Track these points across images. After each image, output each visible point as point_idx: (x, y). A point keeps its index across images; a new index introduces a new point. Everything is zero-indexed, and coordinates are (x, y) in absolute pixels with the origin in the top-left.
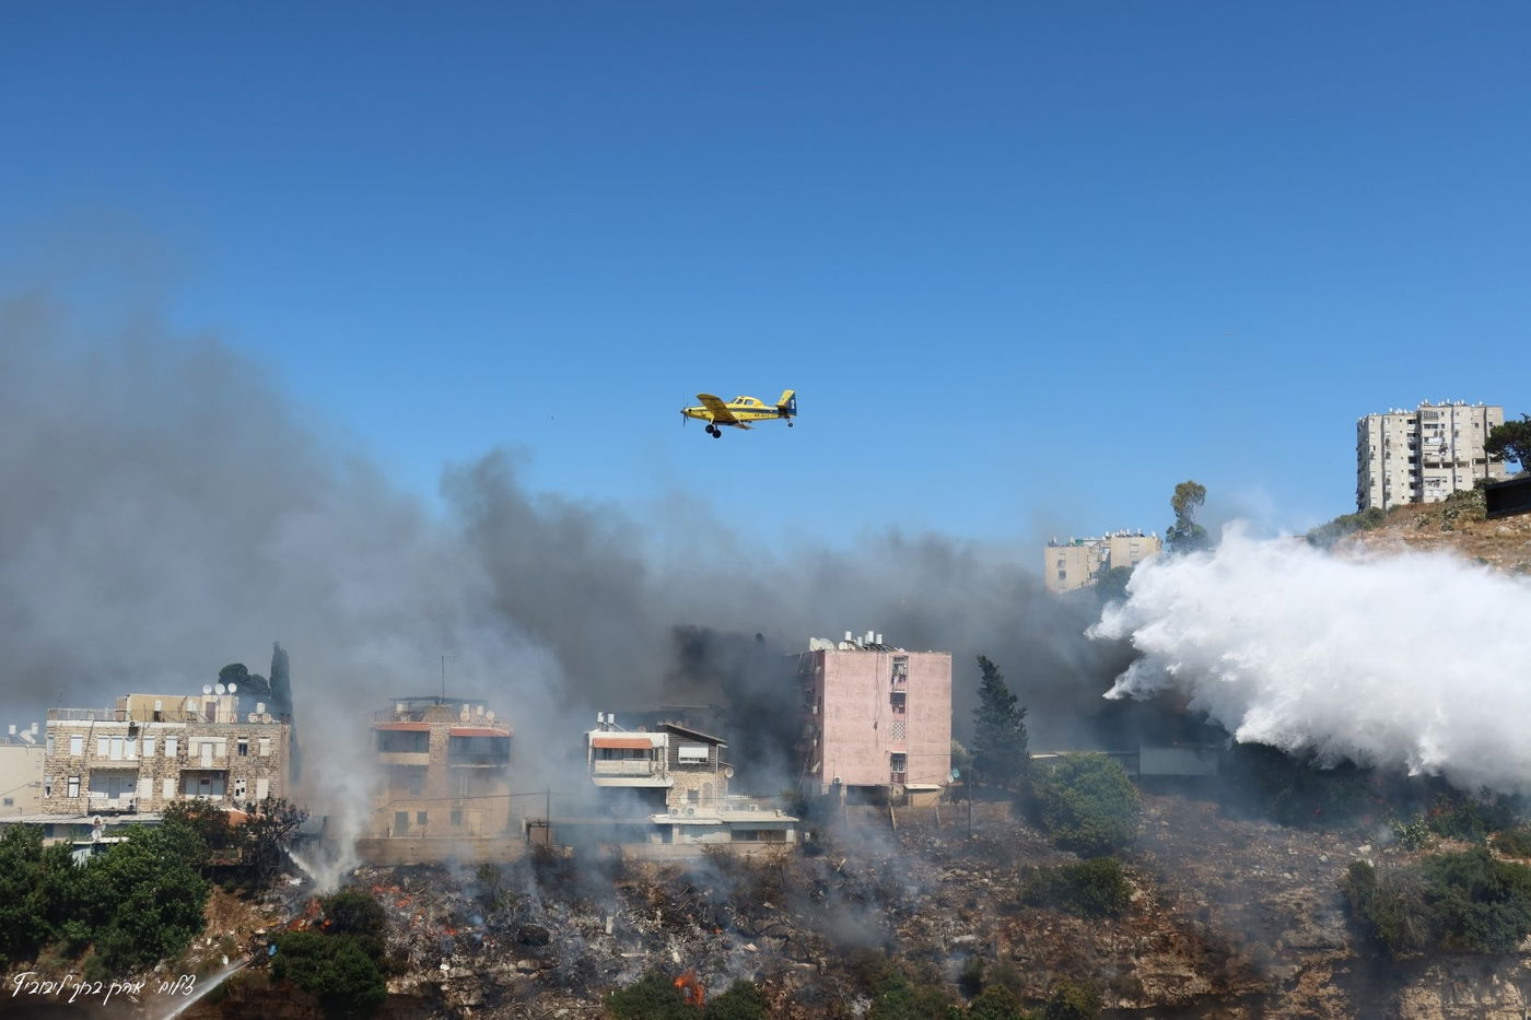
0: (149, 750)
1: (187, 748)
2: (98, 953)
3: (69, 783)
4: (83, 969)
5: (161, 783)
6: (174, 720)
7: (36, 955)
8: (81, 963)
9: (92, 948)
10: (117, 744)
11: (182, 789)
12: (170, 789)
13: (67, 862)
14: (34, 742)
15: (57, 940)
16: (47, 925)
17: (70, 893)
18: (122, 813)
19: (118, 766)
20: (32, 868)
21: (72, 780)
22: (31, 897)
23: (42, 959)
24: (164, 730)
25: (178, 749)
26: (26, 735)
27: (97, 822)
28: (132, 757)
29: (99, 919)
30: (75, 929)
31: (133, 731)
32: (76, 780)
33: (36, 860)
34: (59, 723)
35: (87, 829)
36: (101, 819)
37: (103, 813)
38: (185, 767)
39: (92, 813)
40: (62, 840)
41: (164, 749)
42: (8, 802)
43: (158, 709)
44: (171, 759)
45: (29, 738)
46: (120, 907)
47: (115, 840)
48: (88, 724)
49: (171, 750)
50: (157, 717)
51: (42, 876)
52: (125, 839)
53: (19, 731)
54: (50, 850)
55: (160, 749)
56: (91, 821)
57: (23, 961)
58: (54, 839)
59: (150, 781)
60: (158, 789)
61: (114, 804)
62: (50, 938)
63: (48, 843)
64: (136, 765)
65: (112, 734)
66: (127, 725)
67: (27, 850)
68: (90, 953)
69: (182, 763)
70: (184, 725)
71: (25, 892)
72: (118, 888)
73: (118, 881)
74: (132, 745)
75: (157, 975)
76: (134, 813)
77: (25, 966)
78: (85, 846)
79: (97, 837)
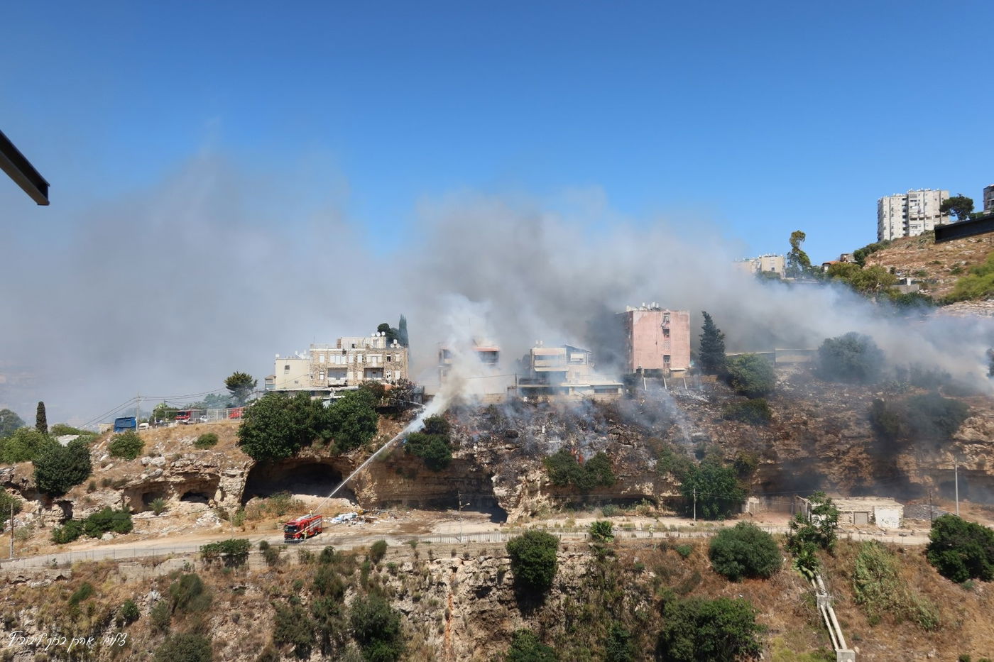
0: (351, 360)
1: (366, 359)
2: (336, 443)
4: (330, 449)
5: (357, 374)
6: (360, 348)
7: (311, 443)
8: (329, 446)
9: (333, 441)
10: (338, 358)
11: (365, 376)
12: (360, 376)
13: (321, 406)
14: (305, 358)
15: (319, 438)
16: (314, 432)
17: (323, 419)
18: (342, 386)
19: (339, 367)
20: (307, 409)
21: (321, 373)
22: (308, 421)
23: (313, 445)
24: (357, 352)
25: (363, 359)
26: (301, 355)
27: (332, 390)
28: (344, 363)
29: (335, 429)
30: (326, 433)
31: (344, 352)
32: (323, 373)
33: (309, 406)
34: (314, 350)
35: (328, 393)
36: (333, 388)
37: (334, 386)
38: (366, 367)
39: (330, 386)
40: (319, 397)
42: (296, 382)
43: (354, 343)
44: (360, 363)
45: (303, 356)
46: (343, 424)
47: (340, 397)
48: (326, 350)
49: (360, 360)
50: (353, 346)
51: (311, 412)
52: (344, 397)
53: (299, 353)
54: (314, 402)
55: (356, 360)
56: (329, 389)
57: (306, 445)
58: (315, 397)
59: (352, 372)
60: (356, 376)
61: (338, 382)
62: (316, 437)
63: (313, 398)
64: (346, 366)
65: (335, 353)
66: (342, 350)
67: (305, 402)
68: (332, 443)
69: (365, 365)
70: (364, 350)
71: (305, 419)
72: (342, 417)
73: (342, 414)
74: (344, 358)
75: (359, 451)
76: (347, 386)
77: (306, 448)
78: (328, 400)
79: (332, 396)
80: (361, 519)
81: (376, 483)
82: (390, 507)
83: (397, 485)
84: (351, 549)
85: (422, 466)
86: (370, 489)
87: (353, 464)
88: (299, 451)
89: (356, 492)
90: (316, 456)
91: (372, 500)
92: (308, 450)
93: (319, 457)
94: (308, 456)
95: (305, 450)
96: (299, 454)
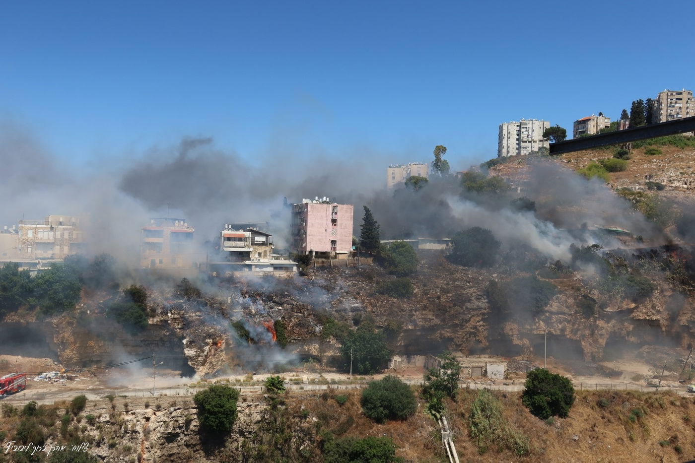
0: (58, 236)
1: (72, 236)
2: (41, 309)
3: (28, 248)
4: (35, 315)
5: (63, 248)
6: (67, 225)
7: (18, 310)
8: (35, 313)
9: (38, 307)
10: (46, 233)
11: (70, 250)
12: (66, 250)
13: (28, 277)
14: (14, 232)
15: (25, 305)
16: (21, 299)
17: (30, 288)
18: (49, 259)
19: (46, 241)
20: (15, 278)
21: (29, 246)
22: (15, 289)
23: (19, 311)
24: (64, 228)
25: (69, 235)
26: (11, 230)
27: (39, 262)
28: (51, 238)
29: (41, 297)
30: (31, 300)
31: (52, 228)
32: (31, 246)
33: (16, 275)
34: (23, 225)
35: (35, 265)
36: (40, 261)
37: (41, 259)
38: (72, 242)
39: (37, 259)
40: (26, 268)
41: (64, 235)
42: (5, 254)
43: (61, 221)
44: (66, 239)
45: (12, 231)
46: (49, 292)
47: (46, 268)
48: (35, 226)
49: (66, 236)
50: (61, 224)
51: (18, 281)
52: (50, 268)
53: (8, 228)
54: (21, 272)
55: (62, 235)
56: (37, 261)
57: (13, 311)
58: (23, 268)
59: (59, 247)
60: (62, 249)
61: (45, 255)
62: (22, 304)
63: (20, 269)
64: (53, 241)
65: (44, 229)
66: (50, 226)
67: (13, 272)
68: (38, 309)
69: (70, 241)
70: (71, 227)
71: (12, 287)
72: (48, 286)
73: (47, 283)
74: (51, 234)
75: (63, 317)
76: (53, 259)
77: (13, 314)
78: (35, 271)
79: (39, 267)
80: (63, 377)
81: (77, 345)
82: (90, 366)
83: (97, 347)
84: (53, 403)
85: (121, 330)
86: (73, 350)
87: (57, 328)
88: (6, 316)
89: (59, 353)
90: (22, 321)
91: (74, 360)
92: (14, 315)
93: (25, 322)
94: (14, 321)
95: (11, 316)
96: (5, 319)
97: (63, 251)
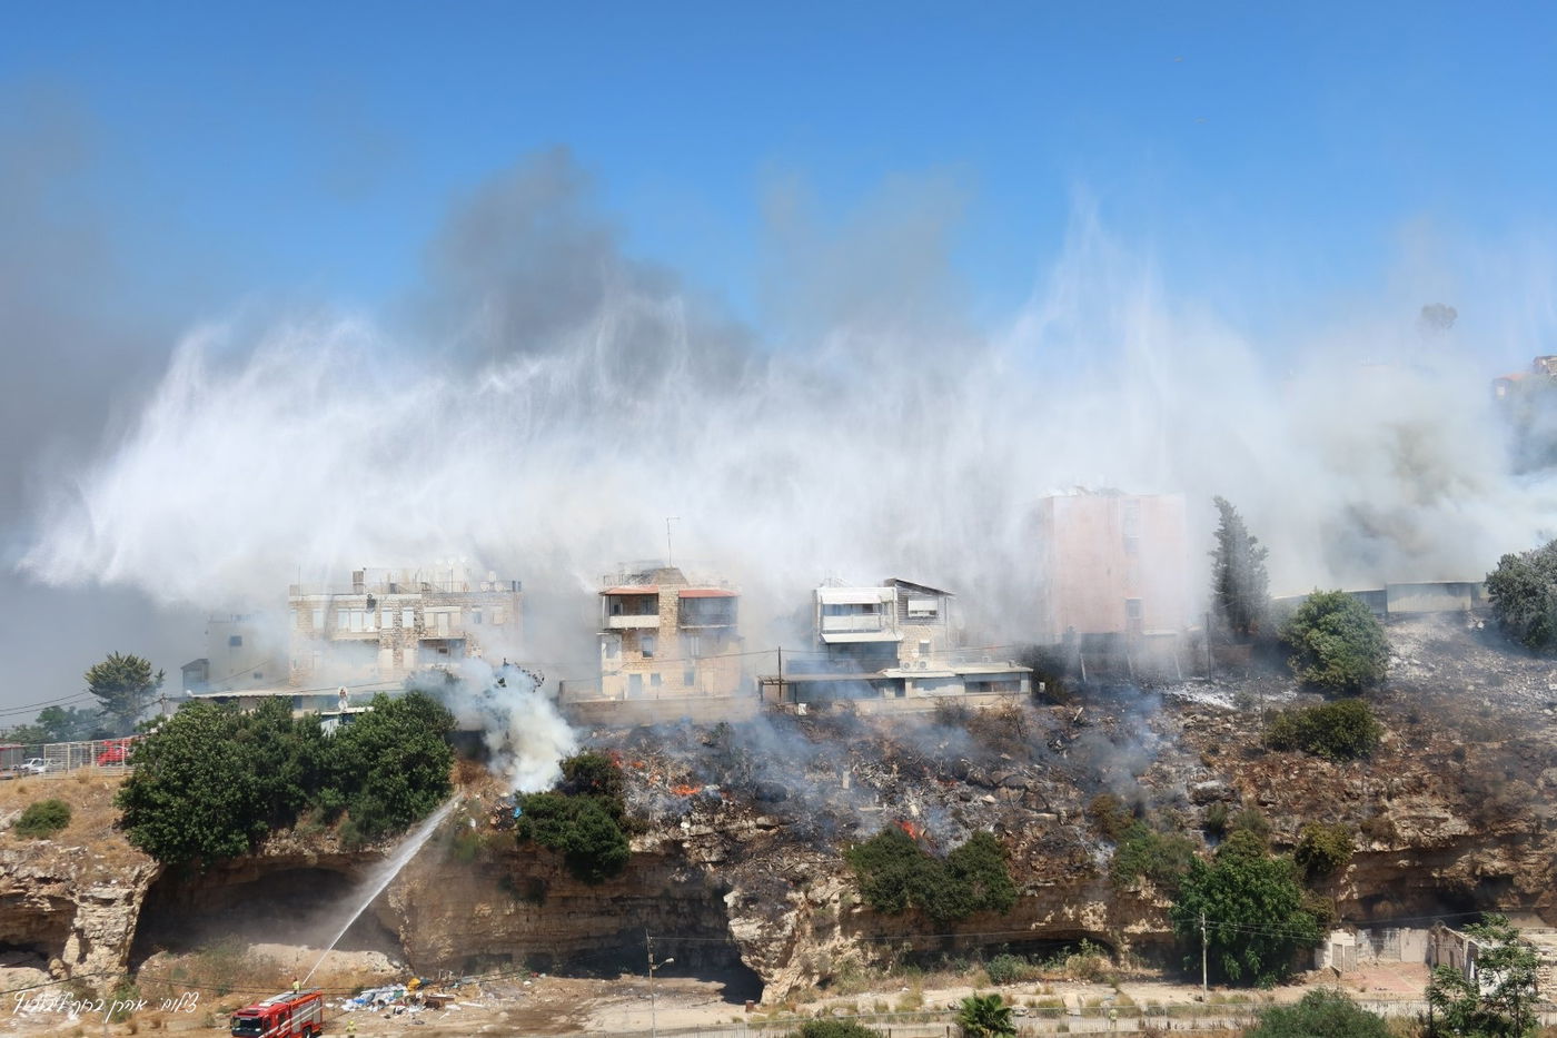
0: (388, 622)
1: (423, 619)
2: (352, 818)
4: (339, 834)
5: (401, 654)
6: (410, 592)
7: (295, 821)
8: (337, 829)
9: (346, 814)
10: (357, 617)
11: (421, 658)
12: (410, 659)
13: (317, 732)
15: (313, 807)
16: (302, 793)
17: (321, 761)
18: (367, 684)
19: (359, 638)
20: (284, 739)
22: (286, 767)
23: (300, 825)
24: (401, 601)
25: (415, 619)
27: (342, 693)
28: (372, 629)
29: (351, 786)
30: (329, 796)
31: (371, 603)
33: (288, 731)
34: (300, 598)
35: (331, 701)
36: (346, 690)
37: (348, 685)
38: (423, 637)
39: (337, 685)
40: (311, 711)
41: (401, 620)
42: (257, 676)
43: (394, 581)
44: (409, 629)
46: (369, 774)
47: (362, 710)
48: (327, 598)
49: (408, 621)
50: (392, 589)
51: (294, 746)
52: (370, 709)
54: (300, 722)
55: (398, 621)
56: (338, 691)
57: (283, 827)
58: (304, 711)
59: (390, 651)
60: (398, 659)
61: (357, 674)
62: (306, 805)
63: (298, 714)
64: (375, 636)
65: (350, 607)
66: (365, 597)
67: (278, 722)
68: (345, 819)
69: (420, 633)
70: (419, 597)
71: (280, 762)
72: (367, 756)
73: (366, 749)
74: (371, 618)
76: (377, 684)
77: (283, 832)
78: (333, 717)
79: (344, 707)
80: (415, 1001)
81: (449, 914)
82: (484, 971)
83: (499, 918)
85: (559, 872)
86: (437, 928)
88: (266, 839)
89: (402, 937)
90: (307, 852)
91: (442, 955)
92: (287, 837)
93: (314, 854)
94: (288, 852)
95: (280, 839)
96: (265, 847)
97: (402, 661)
